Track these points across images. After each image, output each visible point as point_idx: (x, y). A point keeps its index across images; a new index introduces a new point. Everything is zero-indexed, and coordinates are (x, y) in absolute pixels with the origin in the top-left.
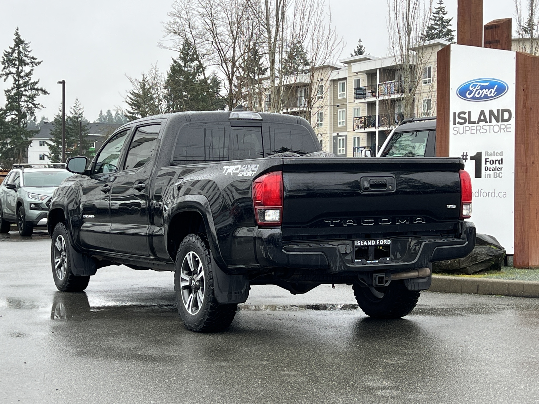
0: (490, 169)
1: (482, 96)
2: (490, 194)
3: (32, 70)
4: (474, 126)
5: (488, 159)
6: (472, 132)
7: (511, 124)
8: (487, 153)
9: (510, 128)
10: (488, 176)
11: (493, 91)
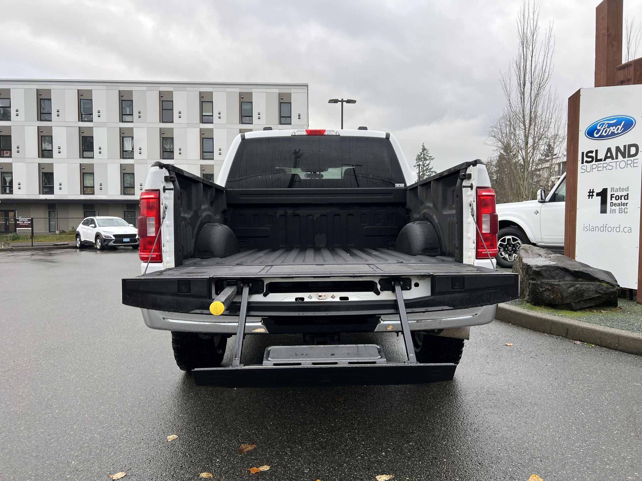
0: (615, 205)
1: (609, 134)
2: (615, 229)
3: (430, 162)
4: (601, 164)
5: (614, 195)
6: (599, 170)
7: (638, 159)
8: (613, 189)
9: (637, 163)
10: (613, 211)
11: (620, 127)
